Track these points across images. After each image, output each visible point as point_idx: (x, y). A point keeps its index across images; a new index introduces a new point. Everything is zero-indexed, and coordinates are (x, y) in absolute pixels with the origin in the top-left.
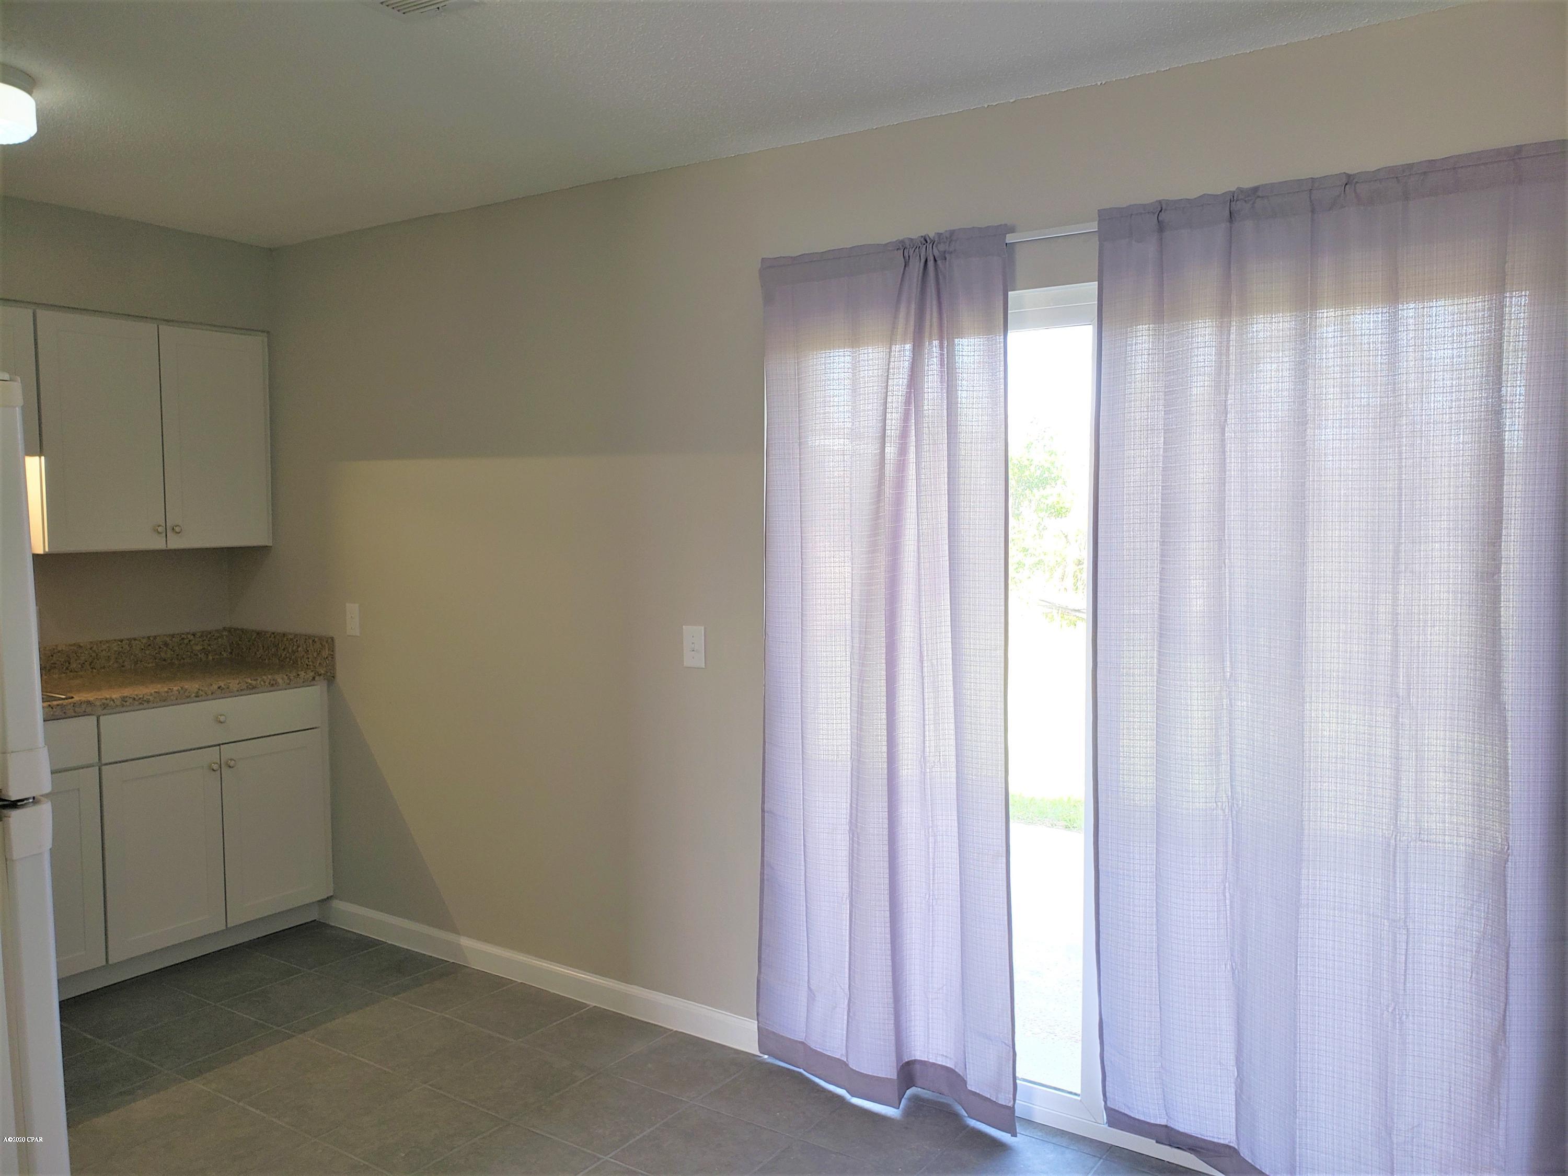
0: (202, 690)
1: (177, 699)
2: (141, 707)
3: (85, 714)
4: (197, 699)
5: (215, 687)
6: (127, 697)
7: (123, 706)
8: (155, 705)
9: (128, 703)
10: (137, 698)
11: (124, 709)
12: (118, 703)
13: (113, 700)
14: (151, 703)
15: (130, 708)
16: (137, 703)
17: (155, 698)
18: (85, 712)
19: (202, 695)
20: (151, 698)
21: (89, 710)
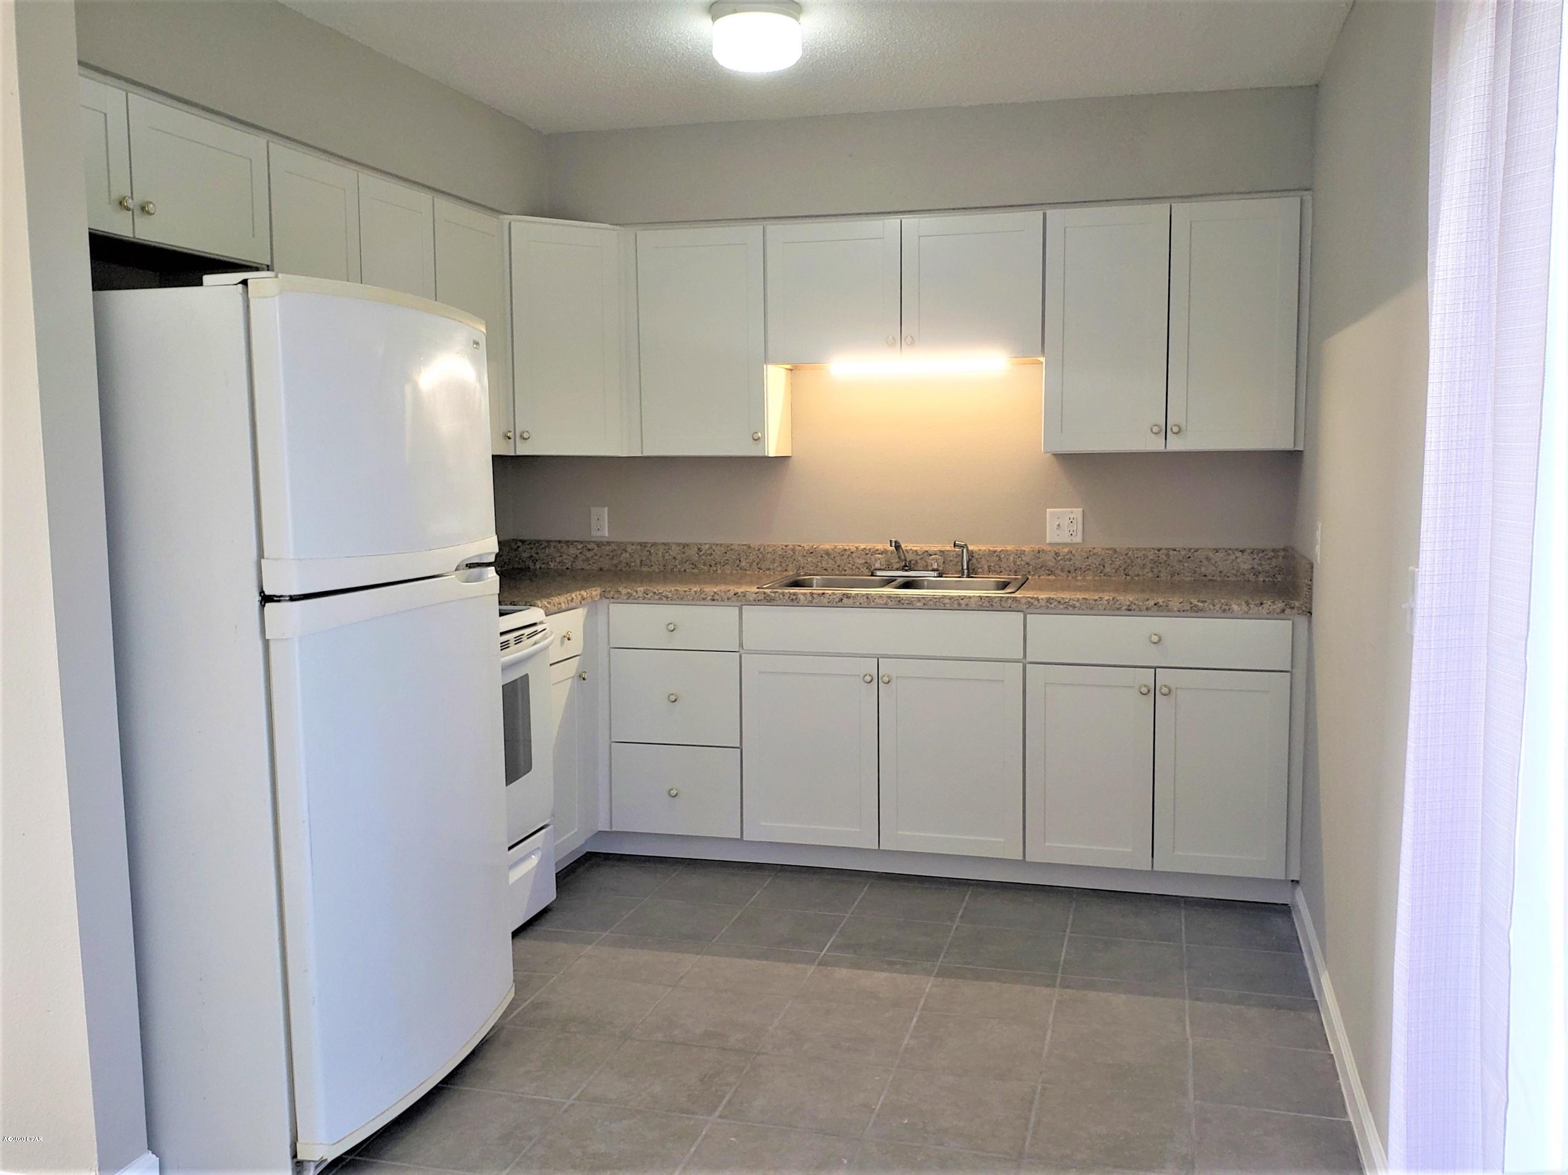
0: (1135, 604)
1: (1105, 609)
2: (1065, 611)
3: (1010, 610)
4: (1129, 613)
5: (1152, 603)
6: (1053, 599)
7: (1048, 607)
8: (1080, 612)
9: (1052, 606)
10: (1062, 602)
11: (1047, 611)
12: (1043, 603)
13: (1038, 600)
14: (1076, 609)
15: (1054, 611)
16: (1062, 606)
17: (1081, 604)
18: (1010, 607)
19: (1134, 610)
20: (1078, 604)
21: (1014, 605)
